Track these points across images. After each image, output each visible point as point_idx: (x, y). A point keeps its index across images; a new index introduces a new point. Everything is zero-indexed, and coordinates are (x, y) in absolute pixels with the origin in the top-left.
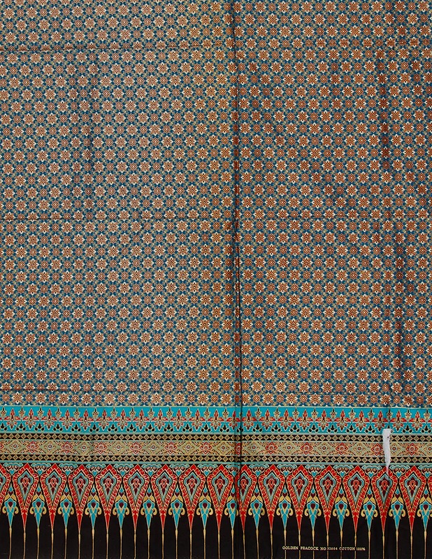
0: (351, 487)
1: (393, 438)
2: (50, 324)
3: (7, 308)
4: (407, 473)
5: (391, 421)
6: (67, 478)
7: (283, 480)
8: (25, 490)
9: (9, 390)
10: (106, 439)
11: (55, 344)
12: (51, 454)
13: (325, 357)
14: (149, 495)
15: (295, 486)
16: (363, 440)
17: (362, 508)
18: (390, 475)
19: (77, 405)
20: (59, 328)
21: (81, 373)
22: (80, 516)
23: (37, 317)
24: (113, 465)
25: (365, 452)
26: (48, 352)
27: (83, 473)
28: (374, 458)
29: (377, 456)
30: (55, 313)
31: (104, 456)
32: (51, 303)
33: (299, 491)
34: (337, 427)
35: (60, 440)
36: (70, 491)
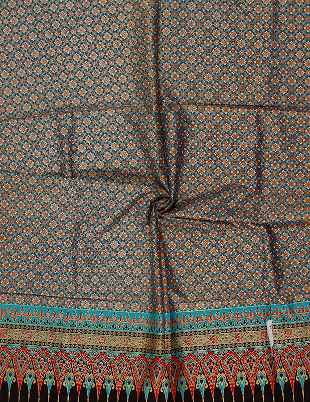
0: (248, 364)
1: (274, 327)
2: (47, 249)
3: (17, 235)
4: (285, 350)
5: (272, 314)
6: (52, 359)
7: (199, 363)
8: (21, 365)
9: (14, 294)
10: (81, 333)
11: (50, 264)
12: (41, 341)
13: (222, 274)
14: (110, 375)
15: (208, 367)
16: (254, 330)
17: (257, 379)
18: (274, 353)
19: (62, 308)
20: (53, 252)
21: (66, 286)
22: (59, 386)
23: (38, 243)
24: (85, 352)
25: (256, 338)
26: (44, 269)
27: (63, 356)
28: (262, 342)
29: (265, 341)
30: (51, 241)
31: (79, 345)
32: (49, 234)
33: (211, 371)
34: (234, 322)
35: (49, 332)
36: (53, 368)
